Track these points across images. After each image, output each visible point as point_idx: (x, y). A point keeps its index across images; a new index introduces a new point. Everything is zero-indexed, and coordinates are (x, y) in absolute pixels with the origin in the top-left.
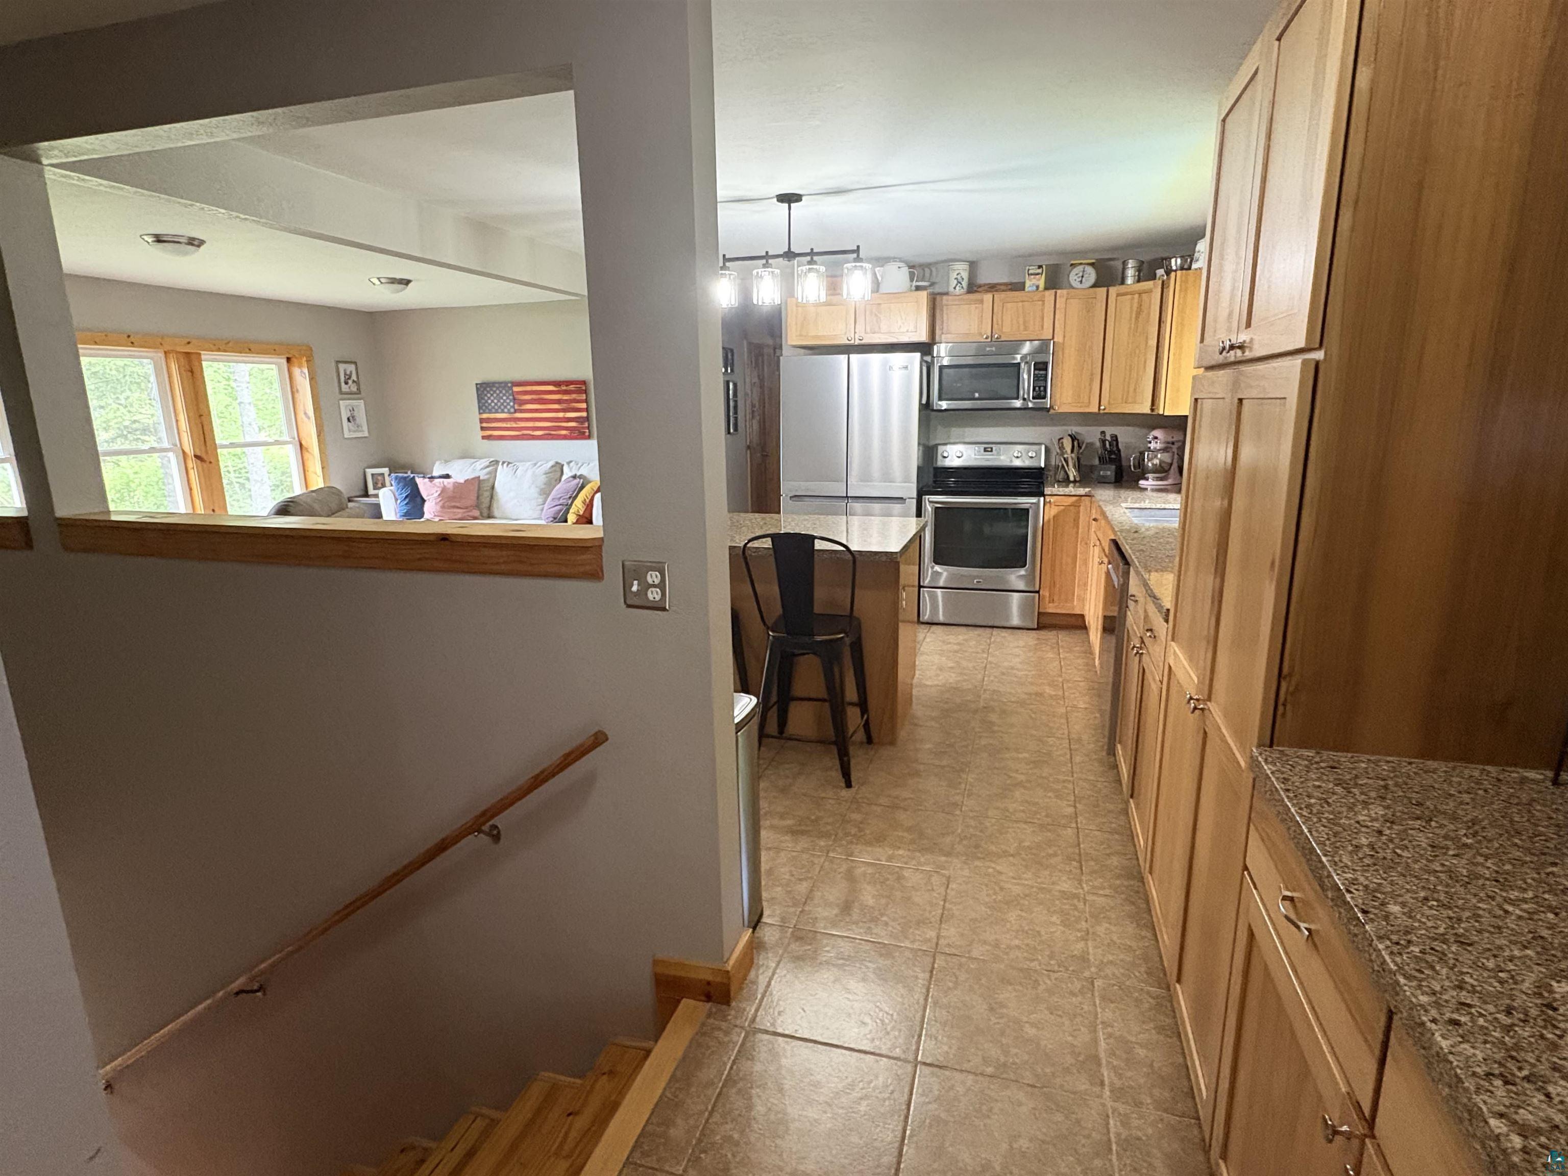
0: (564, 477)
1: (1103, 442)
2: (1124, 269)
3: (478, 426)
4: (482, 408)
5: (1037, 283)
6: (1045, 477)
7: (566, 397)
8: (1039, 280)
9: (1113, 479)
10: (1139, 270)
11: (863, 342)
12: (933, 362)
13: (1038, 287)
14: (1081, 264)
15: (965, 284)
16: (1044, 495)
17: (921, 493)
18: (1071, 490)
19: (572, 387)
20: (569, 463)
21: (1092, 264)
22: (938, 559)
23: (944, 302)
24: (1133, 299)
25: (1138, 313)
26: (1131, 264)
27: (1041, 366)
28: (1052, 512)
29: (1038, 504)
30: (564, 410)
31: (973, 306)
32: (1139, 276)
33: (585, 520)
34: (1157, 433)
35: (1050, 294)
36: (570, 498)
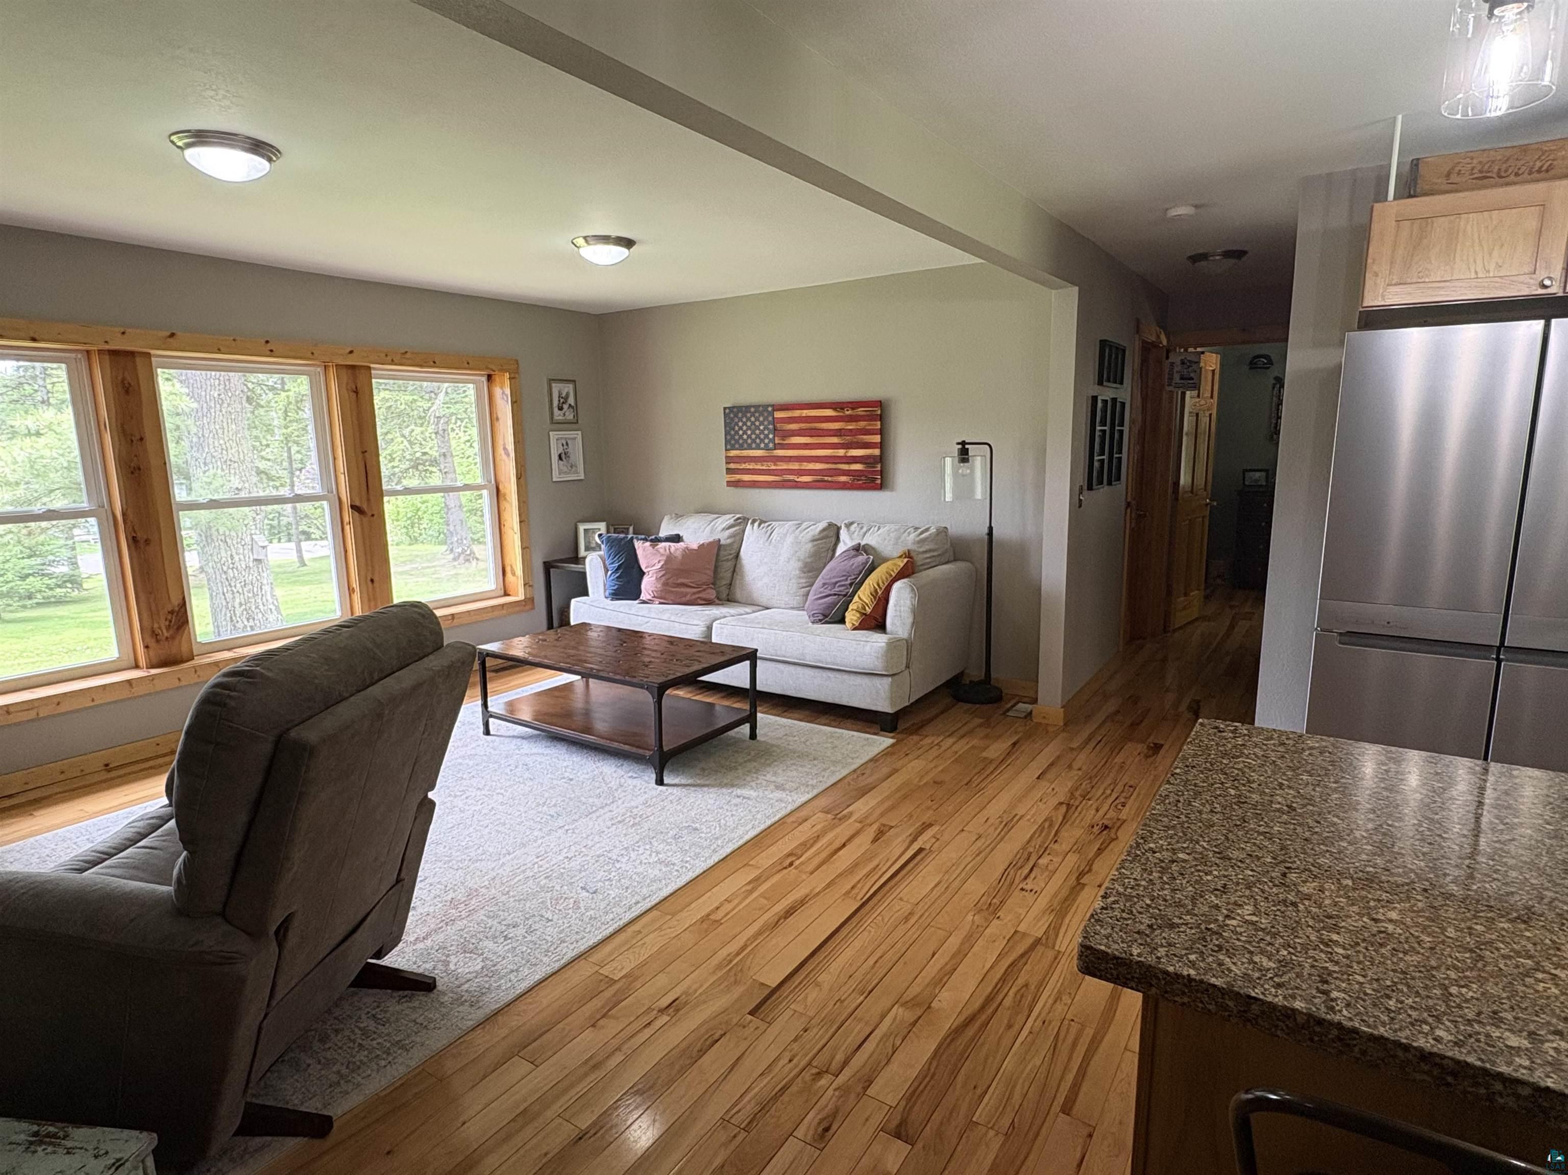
0: (841, 550)
3: (724, 467)
4: (731, 441)
7: (851, 426)
19: (860, 411)
20: (848, 526)
30: (847, 446)
33: (874, 623)
36: (851, 584)
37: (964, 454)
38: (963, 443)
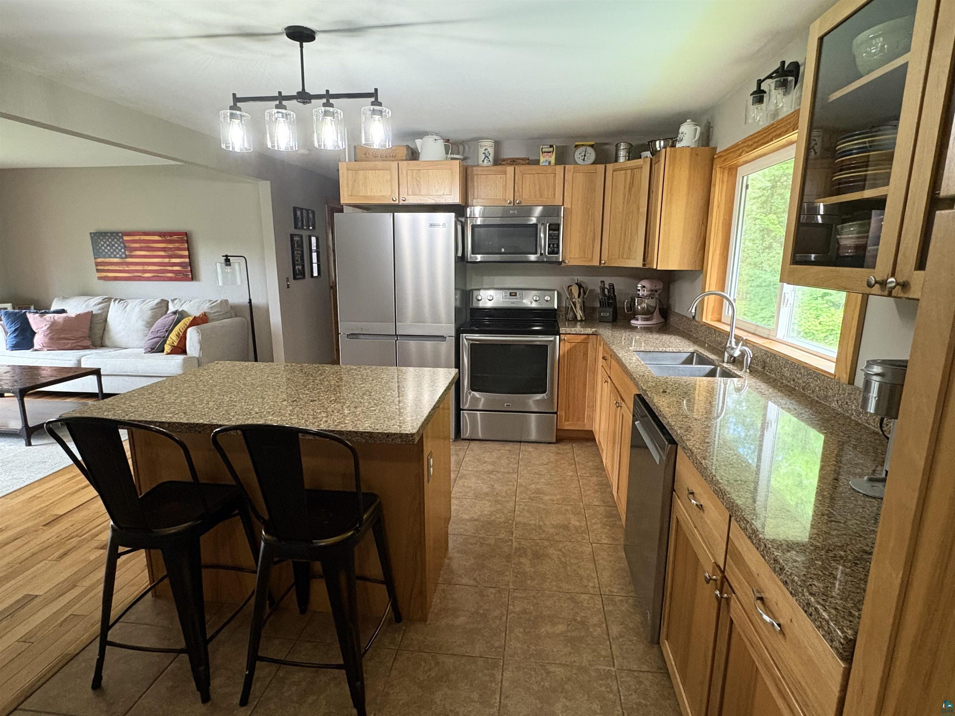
0: (169, 312)
1: (603, 289)
2: (617, 150)
3: (94, 268)
4: (97, 253)
5: (549, 159)
6: (558, 317)
7: (171, 246)
8: (551, 157)
9: (611, 320)
10: (629, 152)
11: (406, 202)
12: (466, 221)
13: (550, 163)
14: (583, 145)
15: (491, 158)
16: (559, 334)
17: (459, 332)
18: (578, 329)
19: (175, 237)
20: (173, 301)
21: (592, 146)
22: (474, 387)
23: (475, 173)
24: (626, 174)
25: (632, 184)
26: (622, 146)
27: (553, 227)
28: (566, 347)
29: (554, 341)
30: (170, 257)
31: (499, 176)
32: (629, 157)
33: (180, 350)
34: (644, 283)
35: (560, 168)
36: (167, 331)
37: (227, 261)
38: (227, 256)
